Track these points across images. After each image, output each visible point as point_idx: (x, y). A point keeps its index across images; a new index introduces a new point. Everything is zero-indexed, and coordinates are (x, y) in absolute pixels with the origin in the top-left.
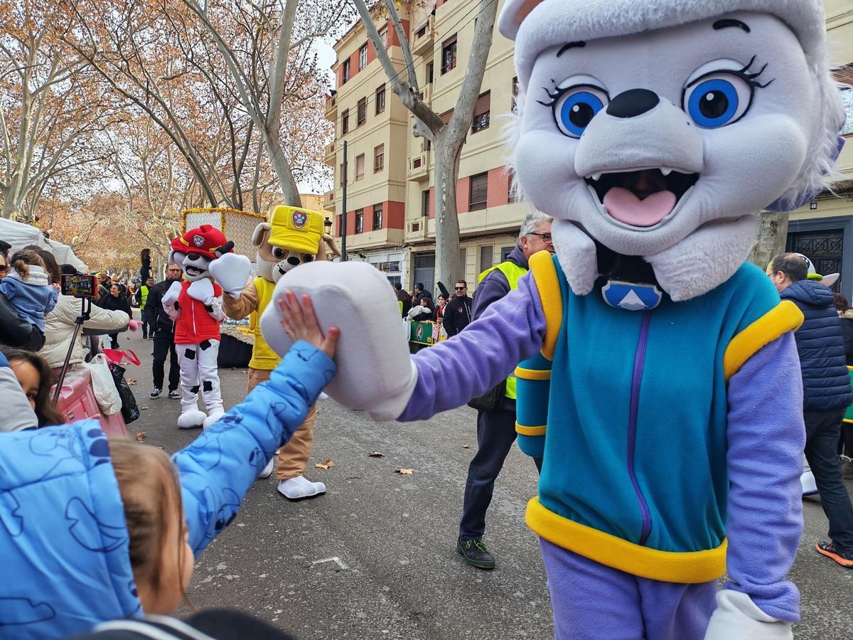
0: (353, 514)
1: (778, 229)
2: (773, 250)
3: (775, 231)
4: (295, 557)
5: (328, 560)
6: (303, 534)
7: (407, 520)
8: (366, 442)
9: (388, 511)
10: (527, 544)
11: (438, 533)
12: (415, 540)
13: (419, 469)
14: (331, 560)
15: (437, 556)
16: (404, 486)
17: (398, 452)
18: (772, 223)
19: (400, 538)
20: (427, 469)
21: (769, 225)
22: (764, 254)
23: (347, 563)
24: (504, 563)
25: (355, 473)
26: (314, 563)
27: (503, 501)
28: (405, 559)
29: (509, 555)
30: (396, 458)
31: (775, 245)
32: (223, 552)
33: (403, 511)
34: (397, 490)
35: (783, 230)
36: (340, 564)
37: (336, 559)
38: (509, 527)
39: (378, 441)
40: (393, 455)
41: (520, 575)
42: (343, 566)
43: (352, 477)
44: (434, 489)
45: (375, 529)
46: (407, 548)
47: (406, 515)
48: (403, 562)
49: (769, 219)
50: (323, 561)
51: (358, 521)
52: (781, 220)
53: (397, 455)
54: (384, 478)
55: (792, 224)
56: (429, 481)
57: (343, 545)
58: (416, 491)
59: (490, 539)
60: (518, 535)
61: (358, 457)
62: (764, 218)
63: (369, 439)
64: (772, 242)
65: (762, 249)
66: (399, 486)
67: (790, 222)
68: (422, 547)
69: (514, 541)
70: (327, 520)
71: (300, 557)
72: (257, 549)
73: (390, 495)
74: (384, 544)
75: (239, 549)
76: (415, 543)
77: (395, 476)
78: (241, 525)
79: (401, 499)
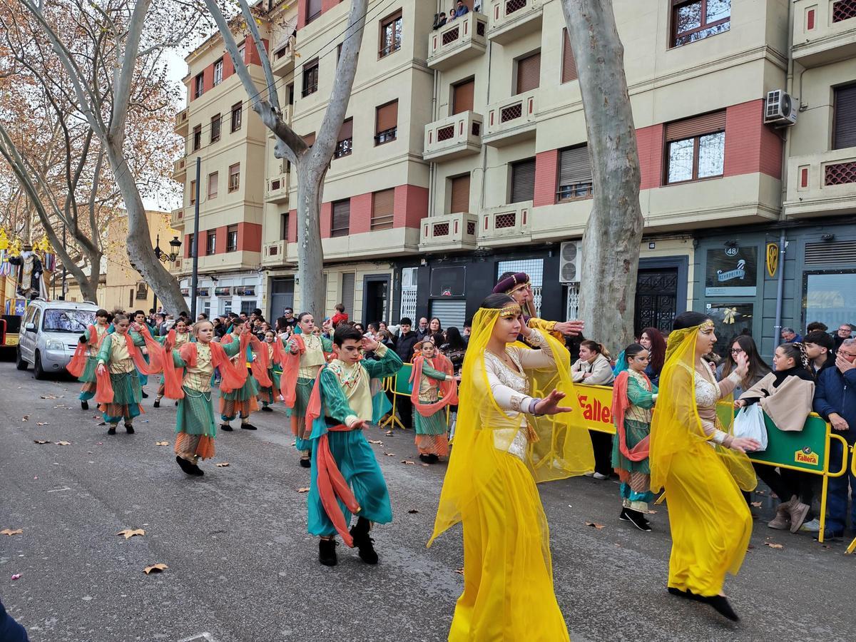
0: (222, 577)
1: (630, 267)
2: (625, 287)
3: (627, 269)
4: (156, 636)
5: (197, 637)
6: (164, 606)
7: (285, 579)
8: (228, 488)
9: (261, 570)
10: (418, 599)
11: (320, 593)
12: (296, 604)
13: (292, 517)
14: (201, 636)
15: (323, 622)
16: (277, 540)
17: (266, 498)
18: (625, 261)
19: (278, 603)
20: (301, 517)
21: (622, 263)
22: (617, 290)
23: (220, 638)
24: (396, 624)
25: (220, 526)
26: (181, 641)
27: (387, 549)
28: (287, 629)
29: (401, 615)
30: (266, 505)
31: (628, 282)
32: (65, 636)
33: (278, 569)
34: (270, 544)
35: (634, 267)
36: (212, 640)
37: (206, 635)
38: (396, 580)
39: (243, 487)
40: (261, 503)
41: (416, 638)
43: (217, 530)
44: (310, 541)
45: (248, 593)
46: (288, 615)
47: (283, 574)
48: (285, 633)
49: (623, 258)
50: (191, 639)
51: (228, 585)
52: (633, 259)
53: (266, 502)
54: (254, 531)
55: (642, 261)
56: (304, 532)
57: (213, 617)
58: (291, 544)
59: (377, 596)
60: (407, 589)
61: (221, 506)
62: (618, 257)
63: (232, 483)
64: (625, 279)
65: (616, 286)
66: (271, 539)
67: (640, 259)
68: (305, 612)
69: (404, 596)
70: (191, 586)
71: (163, 636)
72: (109, 629)
73: (262, 550)
74: (261, 611)
75: (86, 630)
76: (296, 608)
77: (266, 527)
78: (88, 598)
79: (275, 555)
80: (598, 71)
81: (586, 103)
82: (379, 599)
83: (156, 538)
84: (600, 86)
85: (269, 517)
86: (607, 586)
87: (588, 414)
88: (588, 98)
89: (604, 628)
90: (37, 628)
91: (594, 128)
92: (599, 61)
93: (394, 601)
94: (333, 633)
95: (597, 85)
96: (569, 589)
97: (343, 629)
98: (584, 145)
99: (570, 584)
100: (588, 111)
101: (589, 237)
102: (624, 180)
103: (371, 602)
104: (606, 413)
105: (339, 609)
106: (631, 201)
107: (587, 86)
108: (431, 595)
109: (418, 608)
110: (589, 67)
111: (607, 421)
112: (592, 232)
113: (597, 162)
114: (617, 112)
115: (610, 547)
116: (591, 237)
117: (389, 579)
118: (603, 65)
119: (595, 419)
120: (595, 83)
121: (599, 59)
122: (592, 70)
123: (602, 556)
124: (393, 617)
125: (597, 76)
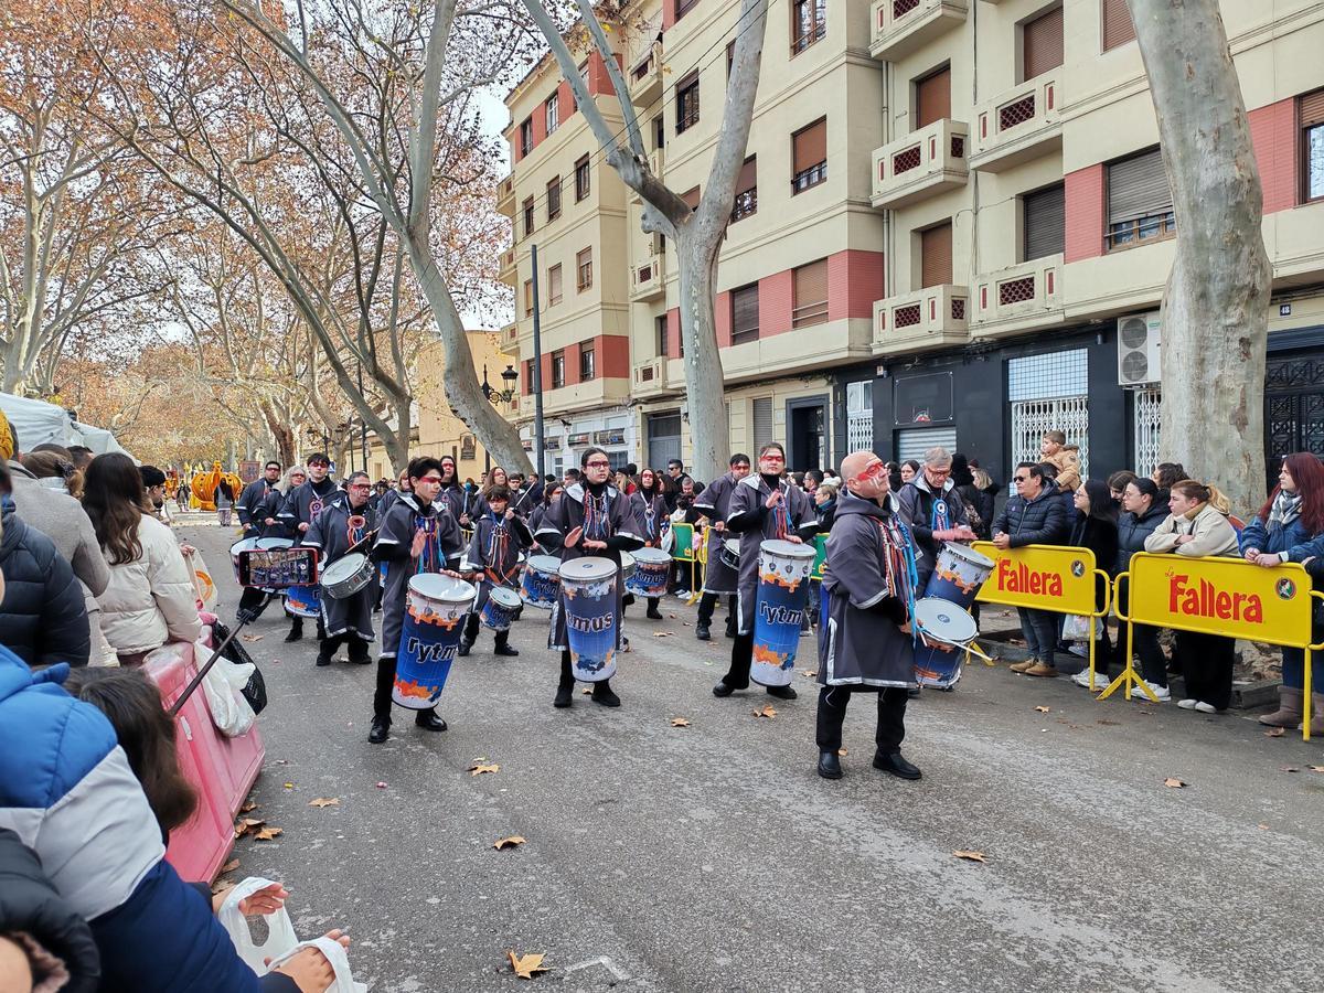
0: (618, 871)
1: (1252, 350)
2: (1245, 384)
3: (1247, 354)
5: (592, 963)
6: (541, 915)
7: (712, 876)
8: (614, 734)
9: (675, 862)
10: (925, 914)
11: (768, 900)
12: (732, 917)
13: (712, 779)
14: (597, 962)
15: (777, 946)
16: (694, 814)
17: (670, 750)
18: (1242, 340)
19: (706, 913)
20: (725, 779)
21: (1237, 345)
22: (1231, 391)
23: (625, 966)
24: (895, 953)
25: (608, 793)
26: (569, 969)
27: (865, 832)
28: (723, 955)
29: (899, 938)
30: (670, 761)
31: (1249, 377)
32: (409, 956)
33: (701, 861)
34: (684, 821)
35: (1259, 350)
36: (614, 970)
37: (604, 960)
38: (886, 881)
39: (634, 732)
40: (662, 758)
41: (928, 978)
42: (621, 975)
43: (604, 799)
44: (744, 817)
45: (660, 898)
46: (723, 933)
47: (707, 868)
48: (722, 961)
49: (1237, 336)
50: (583, 966)
51: (628, 883)
52: (1256, 336)
53: (671, 755)
54: (658, 801)
55: (1273, 337)
56: (732, 802)
57: (612, 933)
58: (715, 821)
59: (859, 908)
60: (906, 897)
61: (607, 762)
62: (1229, 334)
63: (618, 727)
64: (1244, 372)
65: (1227, 384)
66: (683, 813)
67: (1269, 334)
68: (747, 929)
69: (901, 908)
70: (576, 883)
72: (466, 947)
73: (672, 830)
74: (682, 926)
75: (436, 949)
76: (734, 922)
77: (675, 794)
78: (434, 901)
79: (693, 838)
80: (1172, 21)
81: (1154, 79)
82: (862, 912)
83: (519, 811)
84: (1177, 47)
85: (678, 779)
86: (1252, 898)
87: (1191, 606)
88: (1157, 70)
89: (1255, 971)
90: (370, 943)
91: (1172, 119)
92: (1173, 4)
93: (886, 915)
94: (796, 964)
95: (1172, 47)
96: (1183, 901)
97: (811, 959)
98: (1155, 148)
99: (1186, 894)
100: (1159, 91)
101: (1173, 305)
102: (1232, 203)
103: (850, 916)
104: (1224, 602)
105: (801, 926)
106: (1247, 237)
107: (1153, 50)
108: (946, 908)
109: (927, 929)
110: (1156, 18)
111: (1227, 616)
112: (1177, 296)
113: (1180, 175)
114: (1212, 86)
115: (1252, 831)
116: (1177, 305)
117: (875, 880)
118: (1181, 10)
119: (1204, 614)
120: (1169, 42)
122: (1161, 23)
123: (1238, 846)
124: (888, 942)
125: (1171, 31)
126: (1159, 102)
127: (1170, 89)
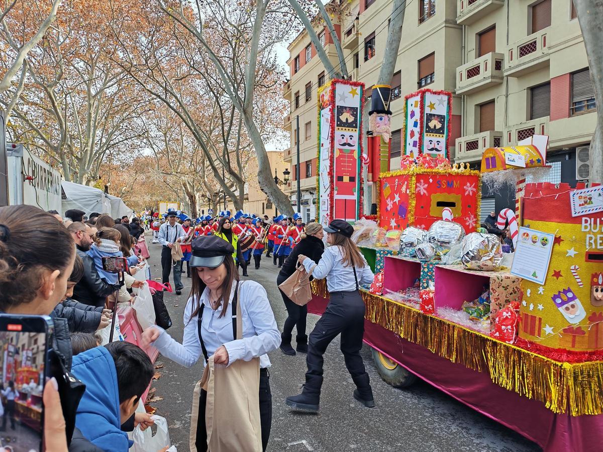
4: (276, 439)
5: (299, 443)
7: (354, 409)
9: (339, 402)
10: (444, 433)
11: (377, 421)
12: (360, 428)
14: (301, 442)
15: (377, 442)
19: (349, 425)
23: (312, 445)
26: (289, 444)
28: (354, 444)
29: (431, 443)
33: (350, 402)
34: (345, 383)
36: (307, 446)
37: (304, 442)
38: (429, 417)
42: (310, 448)
45: (330, 417)
46: (355, 434)
48: (352, 446)
50: (295, 444)
54: (335, 374)
57: (308, 430)
59: (415, 428)
60: (436, 424)
68: (365, 434)
69: (434, 429)
71: (279, 439)
74: (338, 430)
76: (360, 430)
77: (343, 371)
79: (348, 391)
80: (597, 13)
81: (587, 41)
82: (416, 430)
83: (276, 374)
84: (599, 26)
88: (588, 36)
91: (595, 60)
92: (597, 5)
93: (427, 432)
94: (384, 450)
95: (596, 26)
97: (390, 448)
100: (588, 47)
101: (595, 148)
103: (410, 431)
105: (388, 434)
107: (586, 27)
108: (454, 431)
109: (444, 439)
110: (588, 12)
112: (597, 143)
113: (599, 87)
116: (597, 148)
117: (425, 416)
118: (601, 8)
120: (595, 23)
121: (597, 3)
122: (591, 14)
124: (425, 444)
125: (596, 18)
126: (589, 52)
127: (594, 46)
